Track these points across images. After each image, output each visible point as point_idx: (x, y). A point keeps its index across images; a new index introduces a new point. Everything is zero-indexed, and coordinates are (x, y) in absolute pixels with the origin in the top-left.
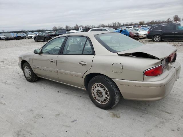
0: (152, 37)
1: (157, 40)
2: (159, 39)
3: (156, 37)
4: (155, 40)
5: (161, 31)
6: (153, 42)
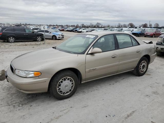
0: (7, 38)
1: (12, 41)
2: (13, 40)
3: (10, 38)
4: (10, 41)
5: (14, 33)
6: (8, 43)
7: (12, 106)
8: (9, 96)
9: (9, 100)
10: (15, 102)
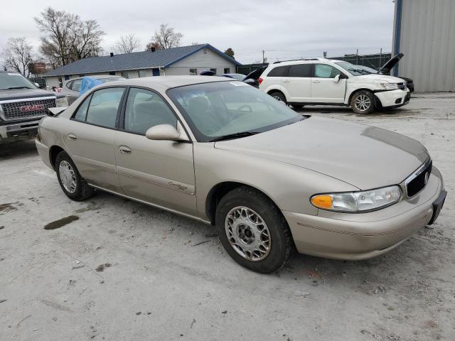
7: (444, 236)
8: (436, 261)
9: (441, 250)
10: (433, 240)
